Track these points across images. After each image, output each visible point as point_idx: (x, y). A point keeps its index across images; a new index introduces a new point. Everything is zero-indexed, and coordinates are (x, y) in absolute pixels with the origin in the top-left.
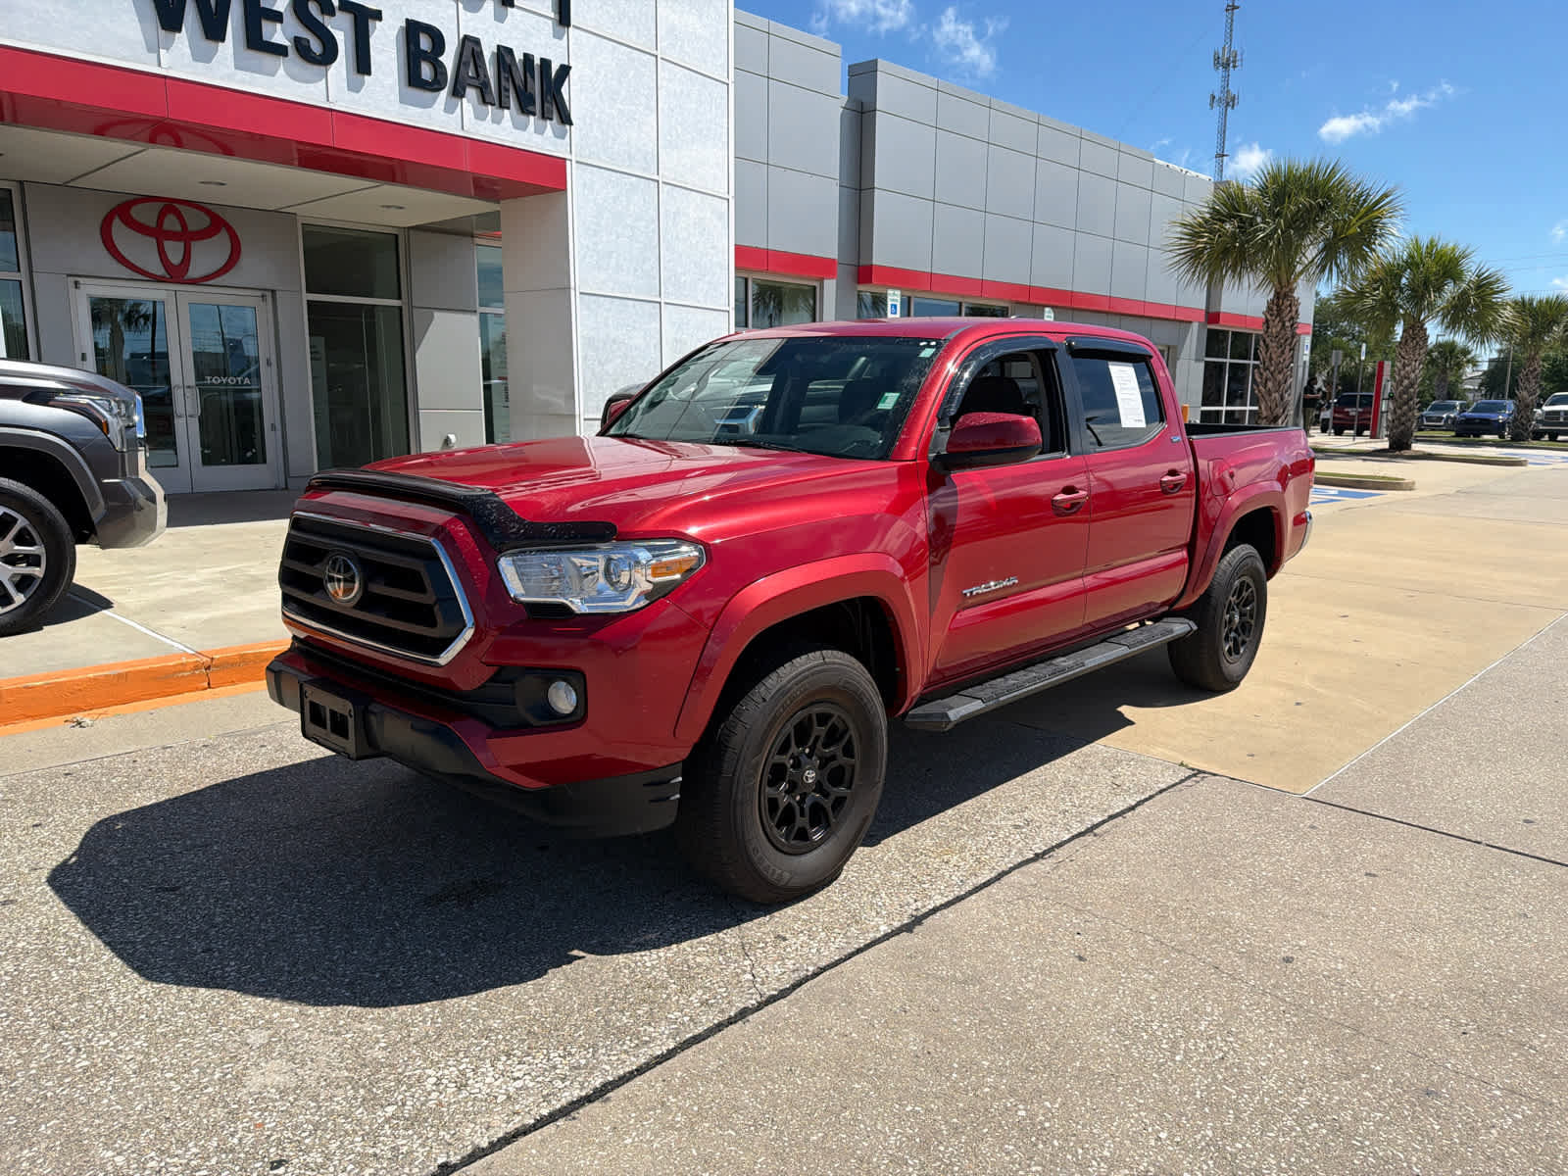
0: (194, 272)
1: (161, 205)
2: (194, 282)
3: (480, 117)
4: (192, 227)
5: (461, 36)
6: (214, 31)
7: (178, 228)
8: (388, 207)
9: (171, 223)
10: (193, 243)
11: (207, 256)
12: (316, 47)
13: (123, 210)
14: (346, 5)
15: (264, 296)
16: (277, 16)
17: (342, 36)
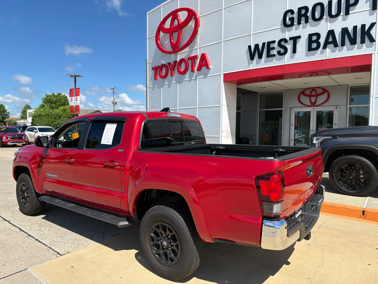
0: (317, 104)
2: (317, 106)
3: (333, 52)
4: (318, 93)
5: (328, 31)
6: (260, 57)
7: (315, 94)
9: (314, 93)
10: (318, 97)
12: (282, 51)
13: (303, 92)
14: (291, 39)
15: (337, 107)
16: (274, 48)
17: (289, 46)
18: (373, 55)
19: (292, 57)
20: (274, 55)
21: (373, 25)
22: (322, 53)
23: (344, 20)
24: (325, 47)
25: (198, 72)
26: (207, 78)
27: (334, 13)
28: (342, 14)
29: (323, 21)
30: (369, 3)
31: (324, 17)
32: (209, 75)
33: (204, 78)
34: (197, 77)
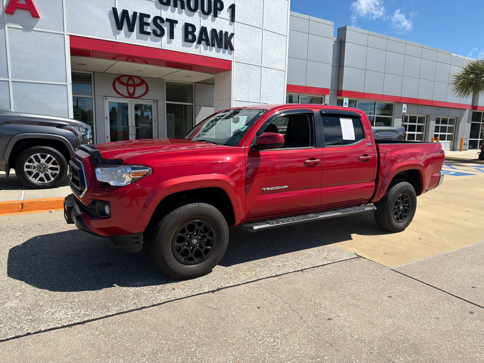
0: (136, 96)
1: (128, 77)
2: (136, 98)
3: (205, 49)
4: (136, 83)
5: (201, 27)
6: (131, 29)
7: (132, 83)
8: (187, 76)
9: (131, 82)
10: (136, 87)
11: (140, 91)
12: (159, 32)
13: (118, 79)
14: (168, 20)
15: (154, 102)
16: (148, 24)
17: (166, 29)
18: (232, 62)
19: (169, 42)
20: (149, 33)
21: (232, 35)
22: (196, 48)
23: (213, 21)
24: (199, 43)
25: (6, 14)
26: (32, 32)
27: (206, 9)
28: (211, 14)
29: (197, 14)
30: (229, 13)
31: (198, 11)
32: (36, 28)
33: (23, 31)
34: (5, 24)
